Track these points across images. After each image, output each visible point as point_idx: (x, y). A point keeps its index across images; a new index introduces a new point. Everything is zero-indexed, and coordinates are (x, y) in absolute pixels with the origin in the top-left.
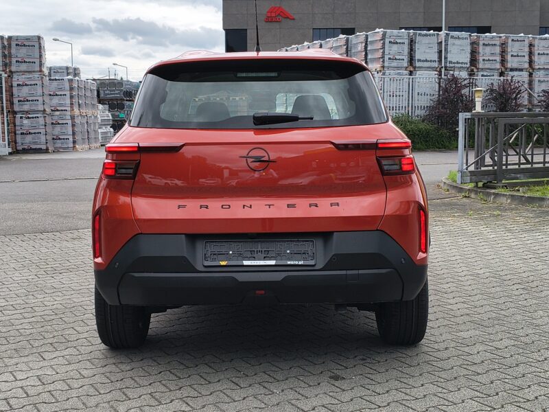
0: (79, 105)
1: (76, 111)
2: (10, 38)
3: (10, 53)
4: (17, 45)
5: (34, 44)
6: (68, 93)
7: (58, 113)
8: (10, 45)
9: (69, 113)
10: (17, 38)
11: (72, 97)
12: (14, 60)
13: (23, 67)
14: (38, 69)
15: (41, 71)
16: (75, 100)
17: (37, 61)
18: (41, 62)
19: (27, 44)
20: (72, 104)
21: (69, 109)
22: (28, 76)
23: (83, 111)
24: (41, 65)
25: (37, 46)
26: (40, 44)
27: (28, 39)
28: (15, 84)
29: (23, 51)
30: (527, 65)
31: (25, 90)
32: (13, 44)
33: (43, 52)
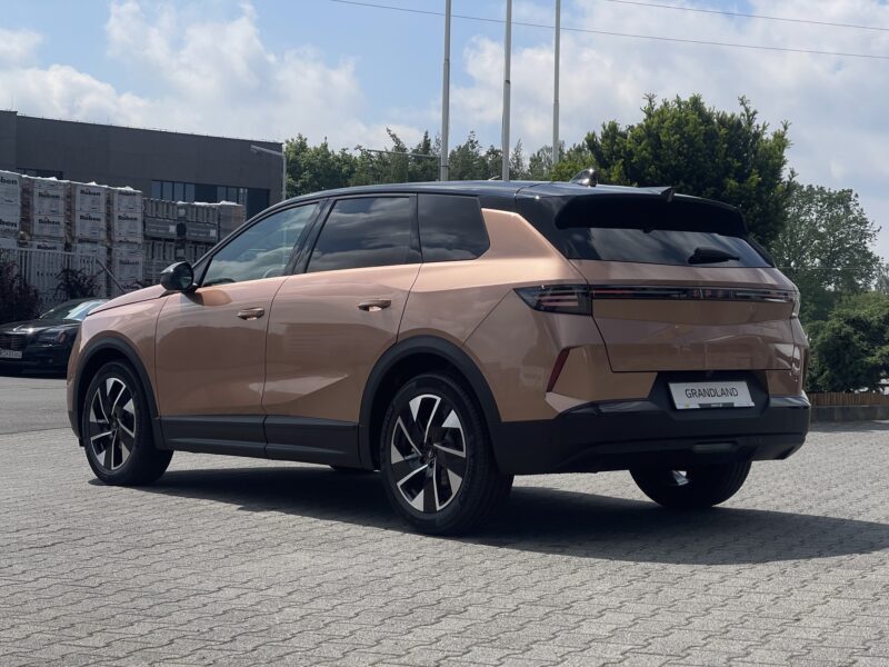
30: (103, 236)
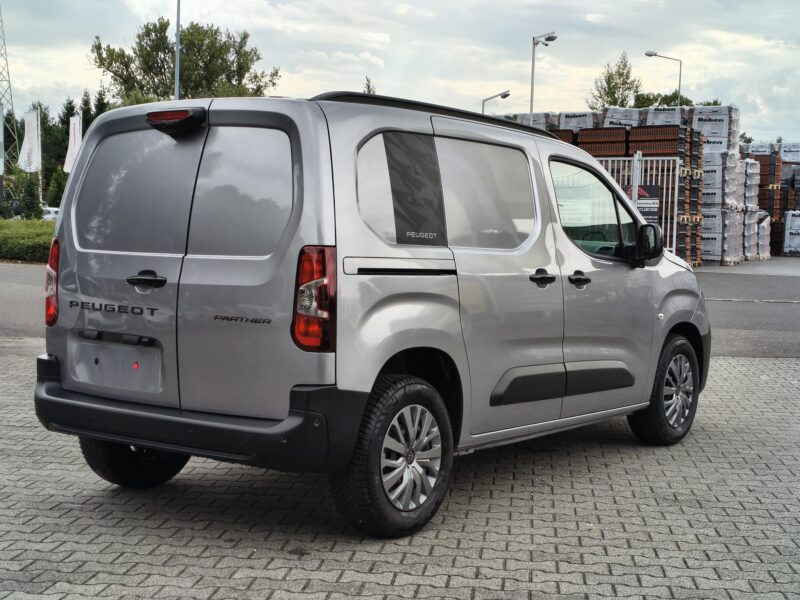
4: (700, 120)
8: (691, 119)
17: (725, 141)
18: (729, 141)
19: (713, 118)
25: (726, 119)
26: (730, 117)
32: (695, 118)
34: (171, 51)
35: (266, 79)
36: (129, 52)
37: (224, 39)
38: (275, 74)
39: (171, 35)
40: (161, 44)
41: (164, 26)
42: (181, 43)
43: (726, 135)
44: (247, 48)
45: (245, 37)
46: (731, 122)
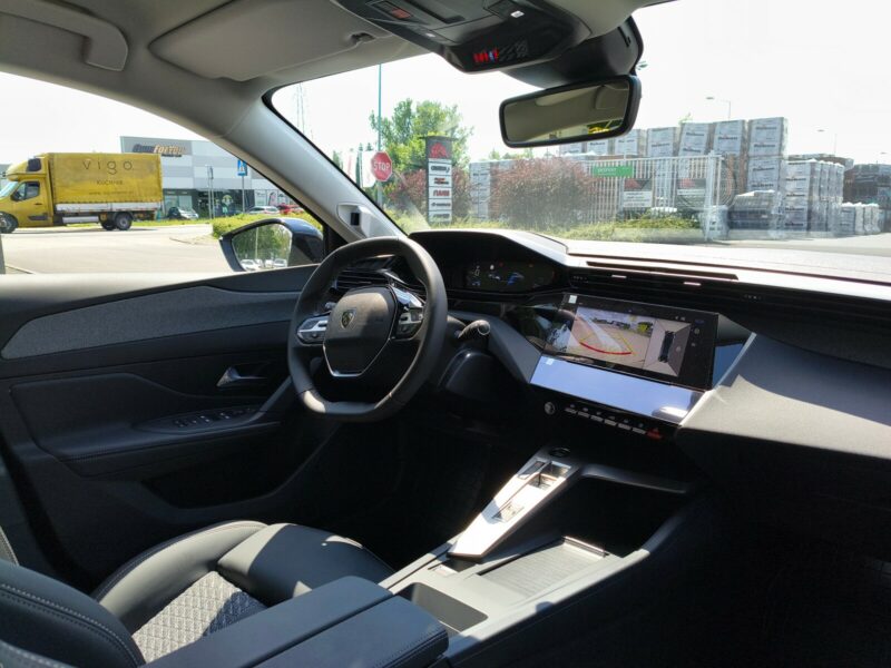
0: (820, 189)
1: (816, 197)
2: (751, 122)
3: (749, 136)
5: (775, 128)
6: (808, 178)
7: (794, 198)
8: (750, 129)
9: (806, 199)
10: (759, 121)
11: (812, 181)
12: (752, 145)
13: (762, 151)
14: (776, 152)
15: (780, 154)
16: (816, 185)
17: (777, 144)
18: (781, 145)
20: (811, 188)
21: (807, 194)
22: (766, 159)
23: (825, 197)
24: (781, 147)
25: (779, 127)
26: (782, 126)
27: (770, 121)
28: (751, 169)
29: (764, 133)
31: (761, 175)
32: (754, 127)
33: (785, 135)
34: (414, 117)
35: (468, 131)
36: (390, 119)
37: (443, 108)
38: (472, 128)
39: (413, 109)
40: (408, 113)
41: (409, 104)
42: (418, 111)
43: (778, 139)
44: (457, 113)
45: (455, 107)
46: (782, 130)
